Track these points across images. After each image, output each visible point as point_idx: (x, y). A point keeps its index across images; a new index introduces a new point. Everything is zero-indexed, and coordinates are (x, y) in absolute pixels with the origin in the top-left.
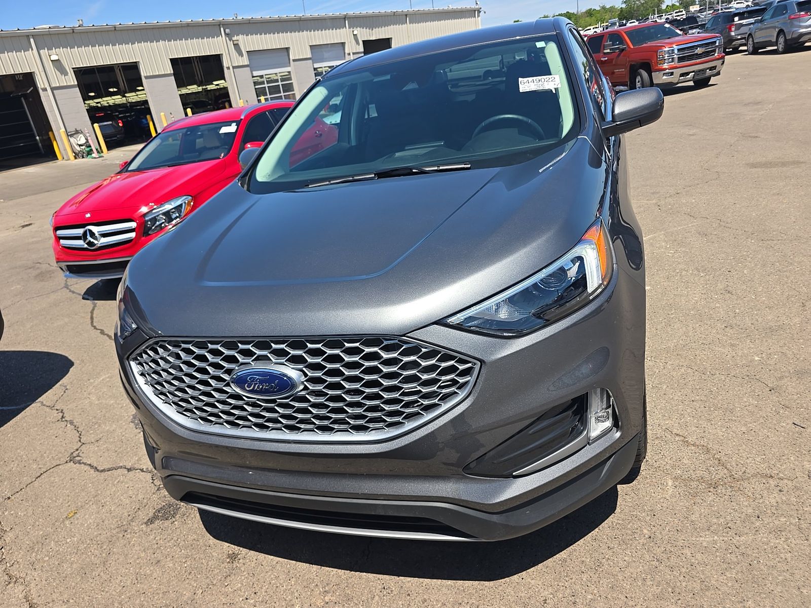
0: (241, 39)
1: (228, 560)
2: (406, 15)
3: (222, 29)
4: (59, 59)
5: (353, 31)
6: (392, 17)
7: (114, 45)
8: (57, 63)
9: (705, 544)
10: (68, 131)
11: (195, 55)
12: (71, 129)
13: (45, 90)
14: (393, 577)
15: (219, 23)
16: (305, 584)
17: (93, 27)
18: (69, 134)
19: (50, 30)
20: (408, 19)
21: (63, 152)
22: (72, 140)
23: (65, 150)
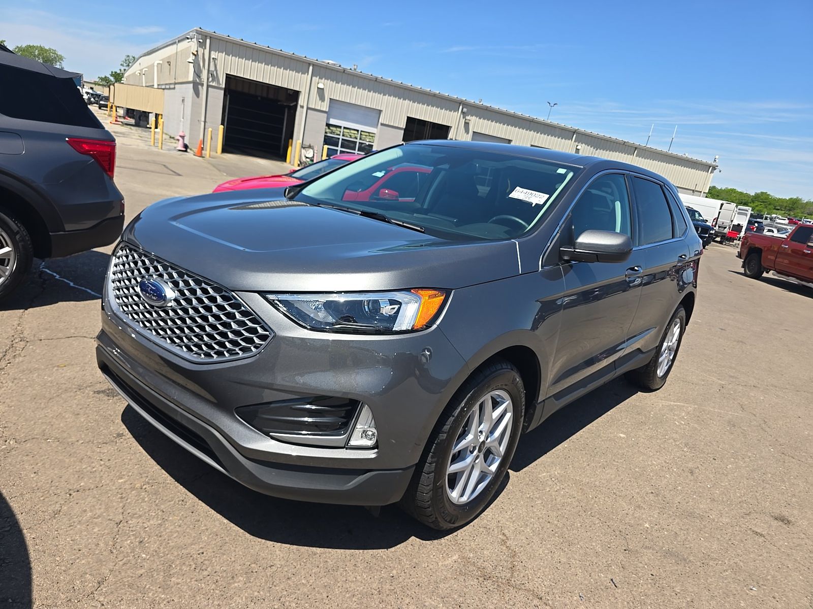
0: (473, 119)
1: (115, 435)
2: (636, 148)
3: (461, 107)
4: (323, 89)
5: (577, 146)
6: (621, 145)
7: (369, 91)
8: (321, 91)
9: (427, 604)
10: (304, 143)
11: (429, 121)
12: (306, 143)
13: (302, 107)
14: (195, 498)
15: (460, 102)
16: (141, 472)
17: (361, 74)
18: (303, 146)
19: (328, 65)
20: (636, 151)
21: (292, 158)
22: (303, 151)
23: (294, 157)
